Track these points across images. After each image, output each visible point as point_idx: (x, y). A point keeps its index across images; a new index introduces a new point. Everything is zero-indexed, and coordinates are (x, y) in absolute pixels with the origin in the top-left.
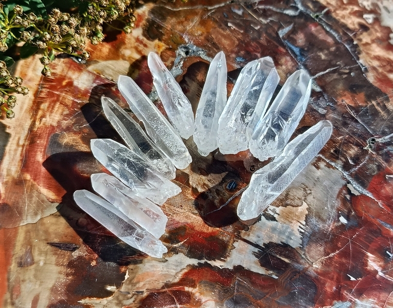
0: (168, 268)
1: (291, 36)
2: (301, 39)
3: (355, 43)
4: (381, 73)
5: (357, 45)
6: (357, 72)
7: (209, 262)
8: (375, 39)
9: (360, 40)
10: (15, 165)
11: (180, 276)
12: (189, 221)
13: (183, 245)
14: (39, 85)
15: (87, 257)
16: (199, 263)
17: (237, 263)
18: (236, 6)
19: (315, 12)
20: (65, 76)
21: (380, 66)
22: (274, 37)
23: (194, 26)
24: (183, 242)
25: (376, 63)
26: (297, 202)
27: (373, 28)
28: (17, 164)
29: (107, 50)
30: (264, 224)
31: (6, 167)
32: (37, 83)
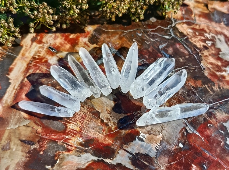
0: (81, 160)
1: (166, 48)
2: (171, 50)
3: (200, 55)
4: (212, 71)
5: (200, 56)
6: (199, 69)
7: (104, 159)
8: (211, 54)
9: (203, 54)
10: (10, 98)
11: (87, 165)
12: (96, 137)
13: (91, 149)
14: (30, 60)
15: (38, 149)
16: (98, 160)
17: (119, 162)
18: (139, 32)
19: (180, 38)
20: (45, 57)
21: (212, 68)
22: (156, 48)
23: (115, 39)
24: (91, 147)
25: (210, 66)
26: (157, 133)
27: (211, 48)
28: (11, 98)
29: (69, 47)
30: (137, 143)
31: (6, 99)
32: (30, 59)
